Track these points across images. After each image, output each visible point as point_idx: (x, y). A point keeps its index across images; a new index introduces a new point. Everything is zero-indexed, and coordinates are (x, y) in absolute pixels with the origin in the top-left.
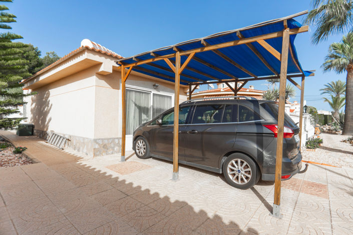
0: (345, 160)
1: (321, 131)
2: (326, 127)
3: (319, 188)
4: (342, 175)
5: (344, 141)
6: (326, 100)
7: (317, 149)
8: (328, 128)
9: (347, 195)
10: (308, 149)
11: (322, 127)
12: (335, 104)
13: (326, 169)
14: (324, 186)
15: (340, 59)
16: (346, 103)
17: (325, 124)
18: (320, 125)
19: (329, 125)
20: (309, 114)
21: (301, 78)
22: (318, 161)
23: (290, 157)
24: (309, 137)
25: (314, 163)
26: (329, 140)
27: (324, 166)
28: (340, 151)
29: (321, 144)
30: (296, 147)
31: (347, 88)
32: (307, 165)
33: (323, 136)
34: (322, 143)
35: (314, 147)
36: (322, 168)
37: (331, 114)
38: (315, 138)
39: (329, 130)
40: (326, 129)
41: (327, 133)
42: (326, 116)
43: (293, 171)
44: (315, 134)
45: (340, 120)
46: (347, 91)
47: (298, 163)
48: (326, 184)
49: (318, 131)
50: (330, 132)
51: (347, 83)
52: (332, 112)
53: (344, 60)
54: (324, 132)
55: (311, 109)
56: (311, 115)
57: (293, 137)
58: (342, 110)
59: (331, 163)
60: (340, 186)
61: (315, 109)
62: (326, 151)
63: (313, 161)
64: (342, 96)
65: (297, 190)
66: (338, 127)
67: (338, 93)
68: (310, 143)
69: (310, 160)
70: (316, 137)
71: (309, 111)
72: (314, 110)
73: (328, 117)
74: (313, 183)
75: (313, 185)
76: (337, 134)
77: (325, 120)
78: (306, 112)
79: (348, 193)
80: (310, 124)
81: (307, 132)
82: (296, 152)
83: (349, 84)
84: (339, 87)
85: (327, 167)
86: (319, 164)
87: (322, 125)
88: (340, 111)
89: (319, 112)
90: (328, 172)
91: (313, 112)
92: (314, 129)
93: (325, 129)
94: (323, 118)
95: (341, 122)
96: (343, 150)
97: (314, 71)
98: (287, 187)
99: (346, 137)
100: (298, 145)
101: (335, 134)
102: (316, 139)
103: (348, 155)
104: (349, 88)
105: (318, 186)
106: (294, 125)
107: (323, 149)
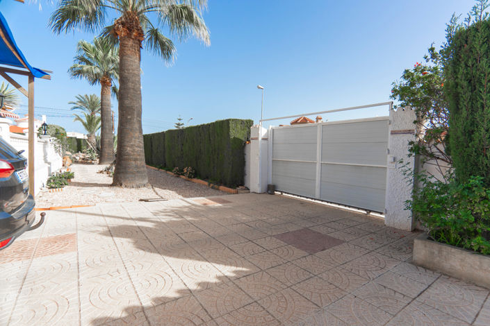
0: (100, 195)
1: (72, 161)
2: (80, 156)
3: (64, 241)
4: (95, 215)
5: (101, 172)
6: (78, 118)
7: (66, 188)
8: (82, 157)
9: (99, 237)
10: (51, 190)
11: (74, 156)
12: (90, 125)
13: (76, 212)
14: (72, 236)
15: (93, 67)
16: (102, 126)
17: (78, 152)
18: (71, 152)
19: (84, 153)
20: (52, 136)
21: (27, 77)
22: (66, 204)
23: (10, 209)
24: (52, 171)
25: (60, 207)
26: (82, 173)
27: (73, 209)
28: (96, 185)
29: (72, 180)
30: (23, 190)
31: (101, 105)
32: (43, 215)
33: (75, 168)
34: (73, 177)
35: (61, 185)
36: (71, 212)
37: (86, 138)
38: (63, 172)
39: (83, 159)
40: (80, 158)
41: (82, 163)
42: (79, 141)
43: (15, 231)
44: (63, 166)
45: (96, 145)
46: (102, 109)
47: (27, 215)
48: (75, 232)
49: (68, 162)
50: (85, 161)
51: (102, 100)
52: (87, 136)
53: (98, 70)
54: (76, 162)
55: (56, 129)
56: (55, 138)
57: (13, 174)
58: (98, 133)
59: (83, 202)
60: (93, 229)
61: (63, 129)
62: (78, 188)
63: (59, 205)
64: (98, 115)
65: (28, 257)
66: (95, 154)
67: (93, 110)
68: (54, 180)
69: (54, 206)
70: (64, 170)
71: (54, 132)
72: (61, 131)
73: (82, 141)
74: (56, 238)
75: (56, 240)
76: (93, 164)
77: (79, 145)
78: (45, 134)
79: (100, 234)
80: (54, 152)
81: (49, 163)
82: (21, 198)
83: (104, 101)
84: (94, 103)
85: (78, 209)
86: (67, 207)
87: (75, 153)
88: (96, 134)
89: (69, 134)
90: (78, 215)
91: (59, 134)
92: (61, 159)
93: (78, 158)
94: (76, 144)
95: (98, 149)
96: (99, 183)
97: (51, 72)
98: (8, 259)
99: (103, 167)
100: (25, 187)
101: (91, 163)
102: (65, 173)
103: (104, 188)
104: (104, 107)
105: (63, 238)
106: (14, 156)
107: (75, 185)
